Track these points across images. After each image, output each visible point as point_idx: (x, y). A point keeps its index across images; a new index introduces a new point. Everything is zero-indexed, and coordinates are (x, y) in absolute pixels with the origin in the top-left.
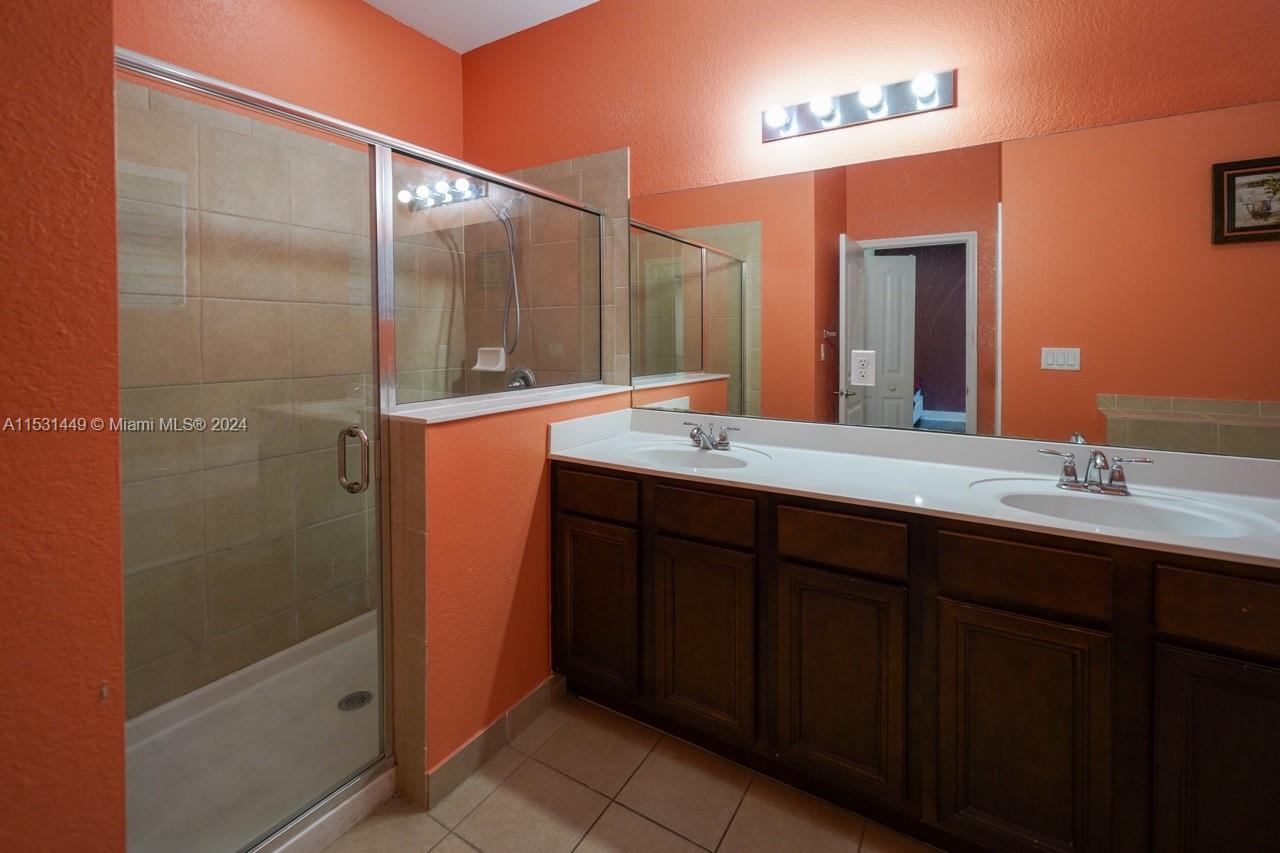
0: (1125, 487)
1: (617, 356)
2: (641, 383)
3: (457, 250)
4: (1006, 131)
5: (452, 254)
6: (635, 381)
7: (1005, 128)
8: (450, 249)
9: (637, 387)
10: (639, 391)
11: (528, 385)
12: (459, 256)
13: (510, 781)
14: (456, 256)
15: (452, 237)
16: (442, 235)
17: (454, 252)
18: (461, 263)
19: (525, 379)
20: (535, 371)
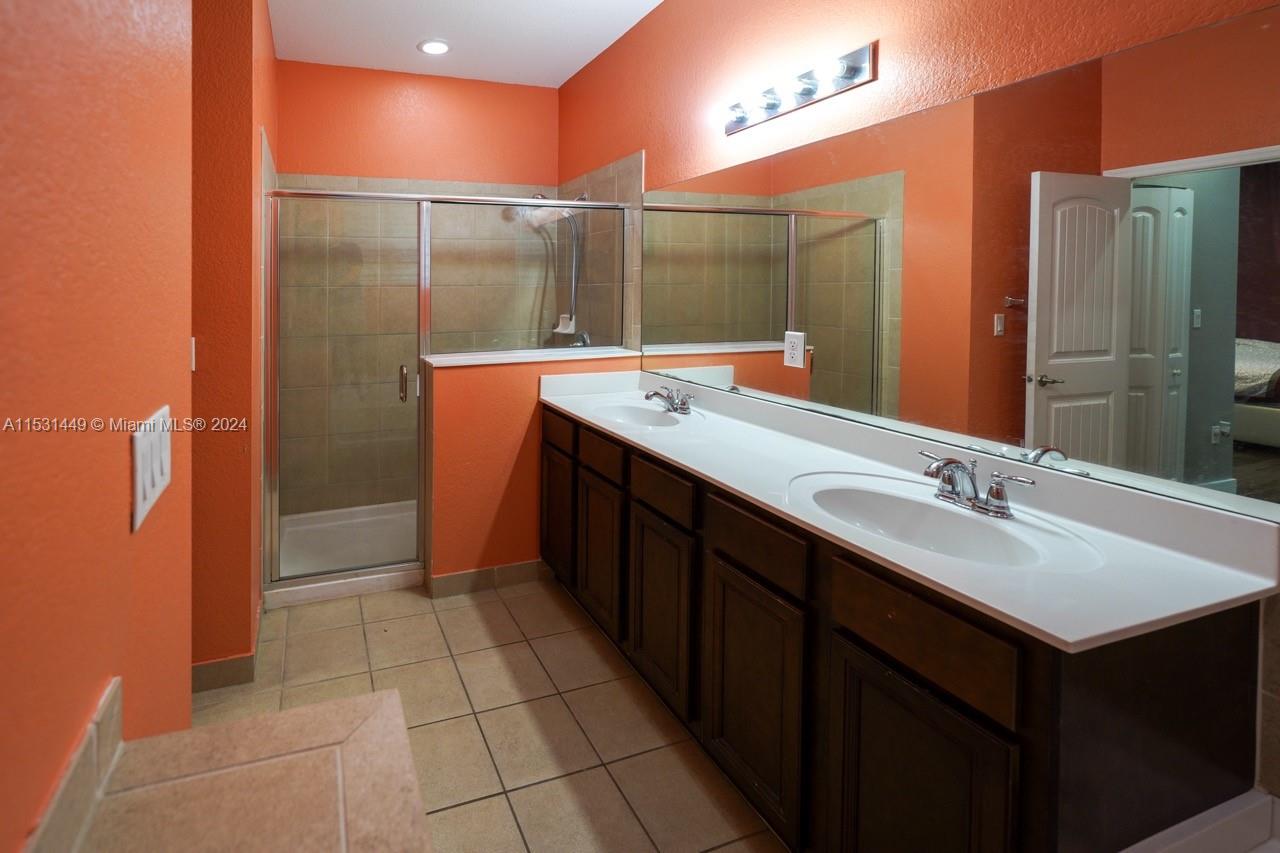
0: (1008, 508)
1: (633, 328)
2: (650, 350)
3: (551, 239)
4: (923, 99)
5: (546, 244)
6: (644, 348)
7: (922, 95)
8: (544, 239)
9: (645, 354)
10: (647, 357)
11: (585, 345)
12: (552, 244)
13: (480, 606)
14: (549, 245)
15: (545, 229)
16: (539, 230)
17: (548, 241)
18: (553, 250)
19: (584, 342)
20: (590, 335)
